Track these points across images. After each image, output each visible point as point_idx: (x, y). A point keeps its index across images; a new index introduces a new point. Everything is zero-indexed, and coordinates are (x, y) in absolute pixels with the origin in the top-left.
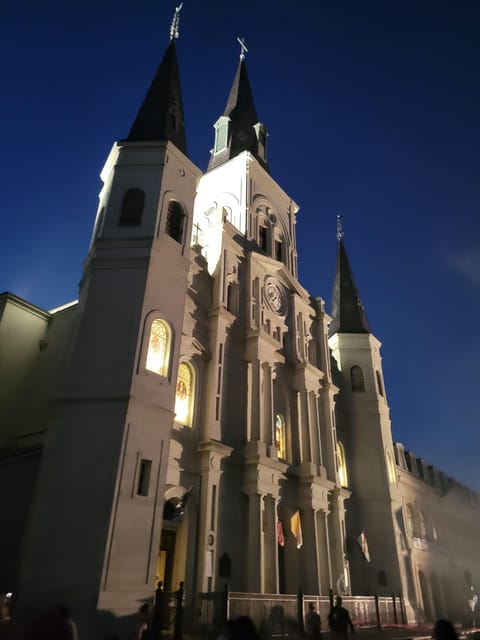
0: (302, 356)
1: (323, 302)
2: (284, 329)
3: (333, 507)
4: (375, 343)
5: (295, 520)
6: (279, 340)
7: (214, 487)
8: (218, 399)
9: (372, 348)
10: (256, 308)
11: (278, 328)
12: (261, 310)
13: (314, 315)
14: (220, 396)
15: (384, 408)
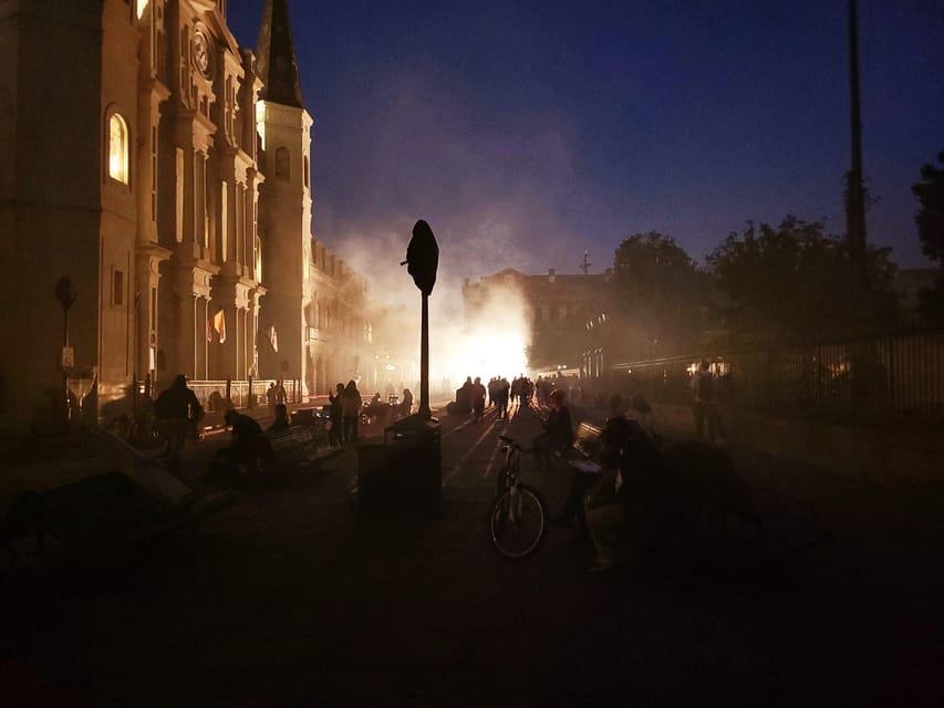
0: (230, 136)
1: (253, 58)
2: (212, 98)
3: (251, 305)
4: (307, 120)
5: (218, 317)
6: (206, 114)
7: (154, 289)
8: (153, 195)
9: (304, 127)
10: (186, 71)
11: (205, 98)
12: (190, 75)
13: (243, 77)
14: (155, 193)
15: (307, 202)
